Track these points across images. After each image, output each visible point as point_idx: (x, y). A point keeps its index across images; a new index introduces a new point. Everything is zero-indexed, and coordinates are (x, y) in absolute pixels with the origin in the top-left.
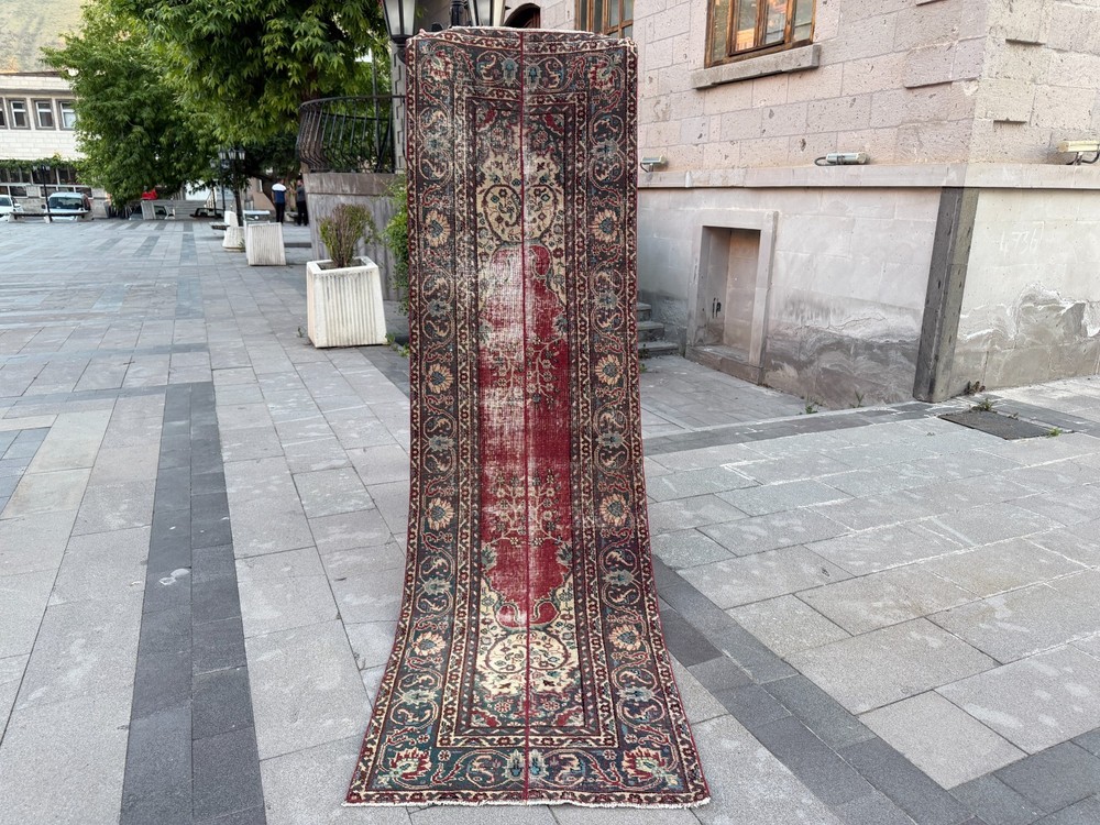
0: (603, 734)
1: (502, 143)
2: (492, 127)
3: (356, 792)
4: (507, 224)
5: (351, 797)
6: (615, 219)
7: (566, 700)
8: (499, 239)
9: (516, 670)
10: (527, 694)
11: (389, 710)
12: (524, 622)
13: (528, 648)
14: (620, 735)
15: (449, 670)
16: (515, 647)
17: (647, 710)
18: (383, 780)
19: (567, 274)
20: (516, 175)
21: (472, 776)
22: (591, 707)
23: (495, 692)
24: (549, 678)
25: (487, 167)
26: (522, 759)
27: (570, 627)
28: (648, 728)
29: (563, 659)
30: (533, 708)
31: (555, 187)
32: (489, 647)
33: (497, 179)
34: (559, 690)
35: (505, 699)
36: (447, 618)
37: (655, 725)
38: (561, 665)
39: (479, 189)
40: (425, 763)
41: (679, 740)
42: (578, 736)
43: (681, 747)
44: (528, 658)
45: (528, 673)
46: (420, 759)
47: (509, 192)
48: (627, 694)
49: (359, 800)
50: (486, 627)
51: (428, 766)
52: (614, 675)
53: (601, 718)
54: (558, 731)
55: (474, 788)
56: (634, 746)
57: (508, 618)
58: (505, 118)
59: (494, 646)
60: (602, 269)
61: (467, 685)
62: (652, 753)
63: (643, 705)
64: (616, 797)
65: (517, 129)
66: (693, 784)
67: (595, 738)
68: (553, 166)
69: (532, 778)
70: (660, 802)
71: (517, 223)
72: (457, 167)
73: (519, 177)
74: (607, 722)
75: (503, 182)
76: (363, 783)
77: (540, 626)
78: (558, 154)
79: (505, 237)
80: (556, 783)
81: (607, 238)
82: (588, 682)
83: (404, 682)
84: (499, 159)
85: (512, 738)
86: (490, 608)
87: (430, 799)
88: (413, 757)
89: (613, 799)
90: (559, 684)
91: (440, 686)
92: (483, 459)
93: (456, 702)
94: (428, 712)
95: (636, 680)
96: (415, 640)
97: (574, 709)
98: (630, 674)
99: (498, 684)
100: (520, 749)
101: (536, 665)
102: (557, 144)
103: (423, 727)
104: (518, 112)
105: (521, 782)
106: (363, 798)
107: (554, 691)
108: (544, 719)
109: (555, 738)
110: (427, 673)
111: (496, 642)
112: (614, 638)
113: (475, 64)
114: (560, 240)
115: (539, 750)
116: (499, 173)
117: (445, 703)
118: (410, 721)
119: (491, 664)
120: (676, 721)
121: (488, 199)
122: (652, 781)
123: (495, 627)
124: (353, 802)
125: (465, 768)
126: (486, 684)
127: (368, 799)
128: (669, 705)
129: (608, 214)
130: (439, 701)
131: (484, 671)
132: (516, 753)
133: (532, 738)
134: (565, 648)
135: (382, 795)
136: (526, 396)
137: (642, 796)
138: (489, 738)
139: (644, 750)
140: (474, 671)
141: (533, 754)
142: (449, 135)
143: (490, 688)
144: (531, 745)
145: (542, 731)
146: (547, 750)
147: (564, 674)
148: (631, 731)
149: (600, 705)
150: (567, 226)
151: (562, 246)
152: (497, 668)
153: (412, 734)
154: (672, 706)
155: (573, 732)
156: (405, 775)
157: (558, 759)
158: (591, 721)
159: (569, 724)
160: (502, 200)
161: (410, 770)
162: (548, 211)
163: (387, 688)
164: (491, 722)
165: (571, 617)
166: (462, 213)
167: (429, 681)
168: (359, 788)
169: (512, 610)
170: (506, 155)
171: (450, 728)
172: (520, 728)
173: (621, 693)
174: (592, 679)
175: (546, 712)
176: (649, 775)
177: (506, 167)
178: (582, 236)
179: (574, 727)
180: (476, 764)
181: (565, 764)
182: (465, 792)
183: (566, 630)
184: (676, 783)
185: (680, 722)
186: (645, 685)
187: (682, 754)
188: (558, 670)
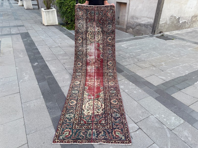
0: (109, 125)
1: (92, 25)
2: (90, 23)
3: (55, 140)
4: (92, 39)
5: (54, 141)
6: (111, 38)
7: (101, 116)
8: (91, 41)
9: (91, 109)
10: (93, 115)
11: (63, 119)
12: (93, 98)
13: (93, 103)
14: (112, 126)
15: (77, 109)
16: (91, 103)
17: (118, 119)
18: (61, 137)
19: (103, 47)
20: (94, 31)
21: (80, 136)
22: (106, 118)
23: (86, 114)
24: (98, 111)
25: (89, 29)
26: (91, 132)
27: (103, 99)
28: (118, 124)
29: (101, 106)
30: (94, 118)
31: (101, 33)
32: (85, 103)
33: (91, 31)
34: (100, 114)
35: (88, 116)
36: (77, 97)
37: (120, 123)
38: (101, 108)
39: (87, 33)
40: (70, 133)
41: (125, 127)
42: (104, 126)
43: (125, 129)
44: (94, 106)
45: (93, 109)
46: (69, 132)
47: (93, 34)
48: (114, 115)
49: (56, 142)
50: (85, 99)
51: (71, 134)
52: (111, 110)
53: (108, 121)
54: (99, 124)
55: (81, 140)
56: (115, 129)
57: (90, 97)
58: (92, 21)
59: (87, 103)
60: (109, 46)
61: (80, 113)
62: (119, 130)
63: (118, 118)
64: (111, 142)
65: (94, 23)
66: (128, 139)
67: (107, 126)
68: (100, 29)
69: (93, 137)
70: (121, 143)
71: (94, 39)
72: (84, 30)
73: (95, 31)
74: (110, 122)
75: (92, 32)
76: (57, 138)
77: (96, 99)
78: (101, 27)
79: (92, 41)
80: (98, 138)
81: (110, 42)
82: (106, 112)
83: (67, 112)
84: (91, 28)
85: (89, 126)
86: (86, 95)
87: (71, 142)
88: (68, 131)
89: (110, 142)
90: (100, 113)
91: (75, 113)
92: (86, 76)
93: (78, 117)
94: (72, 120)
95: (116, 112)
96: (70, 101)
97: (103, 119)
98: (115, 110)
99: (87, 112)
100: (91, 129)
101: (95, 107)
102: (101, 25)
103: (70, 123)
104: (94, 20)
105: (91, 138)
106: (57, 142)
107: (99, 114)
108: (96, 121)
109: (98, 126)
110: (72, 110)
111: (87, 102)
112: (112, 101)
113: (87, 12)
114: (102, 42)
115: (95, 129)
116: (91, 30)
117: (75, 117)
118: (68, 122)
119: (86, 107)
120: (124, 122)
121: (89, 35)
122: (119, 138)
123: (87, 99)
124: (54, 143)
125: (79, 134)
126: (84, 112)
127: (58, 142)
128: (123, 118)
129: (110, 37)
130: (74, 117)
131: (84, 109)
132: (90, 130)
133: (94, 126)
134: (101, 104)
135: (61, 141)
136: (95, 67)
137: (117, 141)
138: (84, 126)
139: (117, 130)
140: (82, 109)
141: (94, 130)
142: (82, 24)
143: (85, 113)
144: (93, 128)
145: (96, 124)
146: (97, 129)
147: (101, 110)
148: (115, 125)
149: (108, 118)
150: (103, 39)
151: (102, 43)
152: (87, 108)
153: (68, 125)
154: (124, 118)
155: (102, 125)
156: (66, 136)
157: (99, 132)
158: (106, 122)
159: (102, 123)
160: (91, 35)
161: (67, 135)
162: (100, 37)
163: (63, 113)
164: (85, 122)
165: (103, 97)
166: (84, 37)
167: (72, 112)
168: (56, 139)
169: (90, 96)
170: (92, 28)
171: (76, 124)
172: (91, 123)
173: (113, 115)
174: (107, 111)
175: (97, 119)
176: (118, 136)
177: (92, 29)
178: (105, 41)
179: (103, 123)
180: (81, 133)
181: (100, 133)
182: (79, 141)
183: (102, 100)
184: (124, 138)
185: (125, 123)
186: (118, 113)
187: (126, 131)
188: (100, 109)
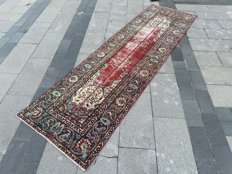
0: (84, 129)
3: (21, 114)
7: (87, 113)
9: (85, 97)
10: (80, 106)
11: (48, 94)
12: (100, 84)
13: (94, 91)
14: (87, 133)
15: (71, 89)
16: (91, 89)
17: (102, 128)
18: (28, 114)
21: (44, 124)
22: (90, 119)
23: (73, 101)
24: (89, 104)
26: (59, 126)
27: (110, 91)
28: (96, 135)
29: (98, 100)
30: (77, 111)
32: (86, 86)
34: (88, 109)
35: (74, 105)
37: (99, 134)
38: (96, 101)
40: (40, 114)
41: (100, 144)
42: (77, 127)
43: (98, 146)
44: (91, 94)
45: (87, 99)
46: (40, 112)
48: (103, 120)
50: (90, 81)
52: (105, 112)
53: (88, 124)
54: (75, 122)
55: (41, 128)
56: (87, 138)
57: (97, 81)
61: (70, 96)
62: (89, 143)
63: (104, 126)
66: (88, 161)
67: (81, 129)
69: (55, 133)
70: (75, 160)
74: (89, 126)
76: (24, 112)
77: (103, 87)
80: (59, 138)
82: (97, 111)
83: (58, 87)
85: (63, 117)
86: (96, 77)
87: (31, 125)
89: (65, 151)
90: (90, 107)
91: (64, 93)
92: (119, 51)
93: (62, 100)
94: (54, 99)
95: (110, 117)
96: (72, 76)
97: (85, 117)
98: (110, 113)
99: (76, 99)
100: (61, 122)
101: (90, 98)
103: (49, 103)
105: (52, 132)
107: (86, 108)
108: (76, 116)
109: (72, 123)
110: (65, 87)
111: (88, 86)
112: (118, 100)
115: (65, 125)
117: (60, 99)
118: (49, 100)
119: (81, 92)
122: (80, 152)
123: (92, 82)
124: (18, 116)
125: (45, 121)
126: (74, 98)
127: (21, 117)
128: (110, 130)
131: (78, 94)
132: (59, 123)
133: (67, 120)
134: (102, 97)
135: (24, 118)
137: (73, 155)
138: (59, 115)
139: (88, 141)
140: (75, 93)
141: (63, 126)
144: (65, 122)
145: (72, 119)
146: (67, 126)
148: (91, 132)
149: (92, 119)
153: (45, 104)
155: (78, 124)
156: (33, 115)
157: (66, 131)
158: (86, 123)
159: (79, 121)
161: (35, 114)
163: (53, 88)
164: (64, 110)
165: (112, 89)
167: (63, 90)
169: (100, 80)
171: (54, 107)
172: (68, 115)
173: (101, 119)
174: (99, 110)
175: (79, 114)
176: (81, 150)
179: (80, 123)
180: (49, 121)
181: (66, 133)
182: (39, 128)
183: (108, 91)
184: (84, 157)
185: (106, 138)
187: (96, 149)
188: (94, 103)
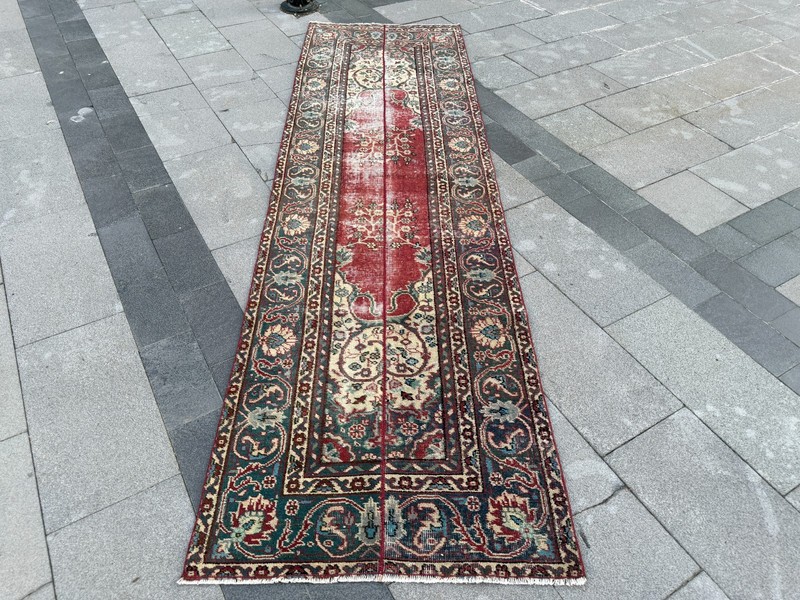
0: (466, 471)
3: (192, 564)
5: (188, 571)
7: (425, 419)
9: (373, 375)
10: (384, 411)
11: (232, 437)
12: (380, 313)
13: (384, 345)
14: (485, 475)
15: (300, 377)
16: (370, 343)
17: (513, 435)
18: (224, 546)
21: (322, 539)
22: (452, 431)
23: (348, 409)
24: (407, 389)
26: (377, 512)
27: (429, 318)
28: (515, 464)
29: (422, 361)
30: (390, 430)
32: (343, 343)
34: (418, 405)
35: (360, 419)
36: (298, 309)
37: (521, 458)
38: (421, 370)
40: (271, 518)
41: (549, 481)
42: (440, 478)
43: (552, 491)
44: (384, 358)
46: (265, 512)
48: (491, 411)
49: (197, 576)
50: (339, 319)
51: (273, 523)
52: (476, 385)
53: (463, 448)
54: (416, 467)
55: (325, 559)
56: (499, 490)
57: (363, 309)
59: (348, 342)
61: (319, 400)
62: (520, 500)
63: (510, 427)
64: (481, 568)
66: (566, 551)
67: (456, 477)
69: (388, 542)
70: (530, 576)
74: (470, 453)
76: (201, 551)
77: (398, 318)
80: (414, 548)
82: (449, 395)
83: (249, 395)
85: (366, 478)
86: (345, 299)
87: (277, 576)
88: (257, 510)
89: (478, 572)
90: (418, 398)
91: (289, 401)
93: (306, 425)
94: (275, 440)
95: (500, 392)
96: (263, 333)
97: (434, 433)
98: (494, 381)
99: (352, 397)
100: (375, 495)
101: (392, 369)
103: (269, 464)
105: (375, 547)
106: (201, 573)
107: (412, 407)
108: (401, 448)
109: (413, 478)
110: (275, 382)
111: (351, 338)
112: (477, 331)
115: (396, 495)
117: (294, 427)
118: (255, 453)
119: (345, 367)
120: (545, 452)
122: (520, 544)
123: (350, 320)
124: (190, 579)
125: (315, 526)
126: (340, 398)
127: (207, 574)
128: (537, 427)
130: (288, 424)
131: (338, 379)
132: (371, 503)
133: (388, 477)
134: (424, 346)
135: (222, 569)
137: (510, 566)
138: (342, 479)
139: (510, 497)
140: (327, 379)
141: (390, 502)
143: (343, 402)
144: (387, 488)
145: (399, 464)
146: (405, 496)
147: (422, 382)
148: (496, 466)
149: (462, 428)
153: (258, 475)
154: (541, 429)
155: (432, 469)
156: (248, 538)
157: (417, 510)
158: (453, 451)
159: (429, 457)
161: (254, 530)
163: (230, 405)
164: (344, 453)
165: (430, 309)
167: (277, 394)
168: (196, 558)
169: (367, 301)
171: (298, 465)
172: (375, 462)
173: (485, 411)
174: (453, 390)
175: (404, 438)
176: (517, 534)
179: (434, 461)
180: (327, 520)
181: (424, 520)
182: (315, 565)
183: (425, 323)
184: (546, 548)
185: (549, 454)
186: (510, 398)
187: (552, 502)
188: (417, 378)
